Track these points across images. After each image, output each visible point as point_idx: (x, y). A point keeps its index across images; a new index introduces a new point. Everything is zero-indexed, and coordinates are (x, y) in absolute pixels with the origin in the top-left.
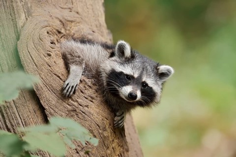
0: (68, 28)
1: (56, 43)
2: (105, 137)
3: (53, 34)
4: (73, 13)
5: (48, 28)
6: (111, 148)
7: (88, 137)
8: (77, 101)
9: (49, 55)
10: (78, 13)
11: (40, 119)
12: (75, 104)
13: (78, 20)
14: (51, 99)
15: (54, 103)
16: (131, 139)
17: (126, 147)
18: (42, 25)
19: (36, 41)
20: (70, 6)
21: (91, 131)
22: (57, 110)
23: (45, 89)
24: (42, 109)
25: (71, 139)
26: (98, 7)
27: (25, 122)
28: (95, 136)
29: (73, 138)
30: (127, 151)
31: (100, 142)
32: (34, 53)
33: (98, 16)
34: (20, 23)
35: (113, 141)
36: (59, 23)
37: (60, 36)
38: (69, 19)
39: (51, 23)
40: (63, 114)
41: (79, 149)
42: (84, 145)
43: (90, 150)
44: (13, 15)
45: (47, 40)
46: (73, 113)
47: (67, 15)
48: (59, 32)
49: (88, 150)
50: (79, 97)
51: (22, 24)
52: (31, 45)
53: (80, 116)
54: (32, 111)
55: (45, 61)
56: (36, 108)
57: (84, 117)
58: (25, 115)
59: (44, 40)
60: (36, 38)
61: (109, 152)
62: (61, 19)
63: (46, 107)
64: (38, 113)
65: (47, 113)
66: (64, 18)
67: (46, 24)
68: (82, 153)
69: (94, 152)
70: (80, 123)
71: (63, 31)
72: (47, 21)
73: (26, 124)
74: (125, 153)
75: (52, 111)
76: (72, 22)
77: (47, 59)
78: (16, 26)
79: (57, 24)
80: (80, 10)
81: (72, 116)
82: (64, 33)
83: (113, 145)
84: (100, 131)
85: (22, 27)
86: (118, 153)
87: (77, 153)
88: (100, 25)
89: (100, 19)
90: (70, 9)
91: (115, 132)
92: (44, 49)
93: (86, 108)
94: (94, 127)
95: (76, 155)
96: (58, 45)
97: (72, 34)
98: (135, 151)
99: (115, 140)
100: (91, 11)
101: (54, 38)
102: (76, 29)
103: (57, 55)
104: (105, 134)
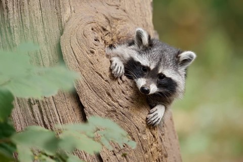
0: (114, 26)
1: (100, 40)
2: (144, 141)
3: (98, 30)
4: (120, 11)
5: (93, 25)
6: (149, 152)
7: (127, 140)
8: (117, 102)
9: (92, 52)
10: (124, 11)
11: (78, 117)
12: (116, 104)
13: (124, 18)
14: (91, 97)
15: (94, 101)
16: (171, 145)
17: (165, 152)
18: (87, 21)
19: (80, 37)
20: (118, 3)
21: (130, 134)
22: (96, 109)
23: (85, 87)
24: (81, 107)
25: (108, 140)
26: (146, 7)
27: (63, 120)
28: (134, 139)
29: (111, 139)
30: (166, 156)
31: (138, 145)
32: (77, 50)
33: (146, 16)
34: (65, 18)
35: (152, 145)
36: (105, 20)
37: (105, 33)
38: (116, 16)
39: (96, 20)
40: (102, 114)
41: (116, 151)
42: (122, 147)
43: (127, 153)
44: (58, 8)
45: (91, 36)
46: (112, 114)
47: (113, 12)
48: (104, 30)
49: (125, 152)
50: (120, 98)
51: (67, 19)
52: (74, 41)
53: (120, 117)
54: (71, 109)
55: (87, 58)
56: (75, 105)
57: (124, 119)
58: (64, 113)
59: (88, 36)
60: (80, 33)
61: (147, 156)
62: (107, 16)
63: (86, 106)
64: (77, 111)
65: (86, 112)
66: (110, 15)
67: (91, 20)
68: (119, 156)
69: (131, 155)
70: (120, 124)
71: (108, 28)
72: (93, 17)
73: (63, 122)
74: (164, 158)
75: (91, 110)
76: (118, 19)
77: (89, 56)
78: (60, 20)
79: (102, 21)
80: (127, 8)
81: (112, 116)
82: (110, 31)
83: (152, 149)
84: (139, 134)
85: (67, 22)
86: (156, 158)
87: (114, 154)
88: (147, 25)
89: (147, 19)
90: (117, 7)
91: (154, 136)
92: (88, 46)
93: (126, 110)
94: (133, 130)
95: (112, 157)
96: (102, 43)
97: (117, 32)
98: (174, 157)
99: (155, 145)
100: (138, 10)
101: (99, 35)
102: (121, 27)
103: (100, 52)
104: (144, 137)
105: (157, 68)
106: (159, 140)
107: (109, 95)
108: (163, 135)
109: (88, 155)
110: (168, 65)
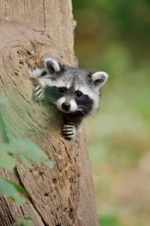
0: (38, 50)
1: (25, 63)
2: (59, 160)
3: (23, 54)
4: (45, 36)
5: (19, 48)
6: (63, 171)
8: (37, 122)
9: (17, 74)
10: (49, 37)
12: (35, 124)
13: (48, 44)
14: (12, 116)
15: (15, 120)
16: (83, 164)
17: (78, 172)
18: (14, 44)
19: (6, 59)
20: (43, 29)
21: (47, 153)
22: (16, 128)
24: (3, 125)
25: (27, 159)
26: (69, 34)
28: (50, 158)
29: (30, 158)
30: (79, 176)
32: (2, 71)
33: (68, 42)
35: (67, 164)
36: (30, 44)
37: (29, 57)
38: (40, 41)
39: (22, 44)
40: (23, 133)
41: (33, 168)
45: (17, 59)
46: (32, 133)
47: (39, 37)
48: (29, 53)
50: (39, 118)
53: (38, 136)
55: (12, 79)
57: (42, 138)
59: (13, 59)
60: (6, 55)
61: (61, 174)
62: (33, 40)
63: (7, 124)
65: (7, 129)
66: (35, 40)
67: (17, 43)
68: (36, 173)
69: (46, 173)
70: (37, 143)
71: (32, 52)
72: (19, 41)
74: (77, 177)
75: (12, 128)
76: (42, 44)
77: (14, 78)
79: (28, 46)
80: (51, 34)
81: (31, 136)
82: (34, 55)
83: (66, 169)
84: (55, 154)
86: (69, 177)
87: (31, 171)
88: (69, 51)
89: (69, 45)
90: (42, 32)
91: (69, 156)
92: (12, 68)
93: (45, 130)
94: (50, 149)
95: (29, 174)
96: (26, 65)
97: (41, 56)
98: (86, 177)
99: (69, 164)
100: (61, 36)
101: (23, 58)
102: (45, 52)
103: (24, 75)
104: (60, 157)
105: (73, 87)
106: (73, 160)
107: (30, 115)
108: (77, 155)
109: (6, 170)
110: (82, 83)
